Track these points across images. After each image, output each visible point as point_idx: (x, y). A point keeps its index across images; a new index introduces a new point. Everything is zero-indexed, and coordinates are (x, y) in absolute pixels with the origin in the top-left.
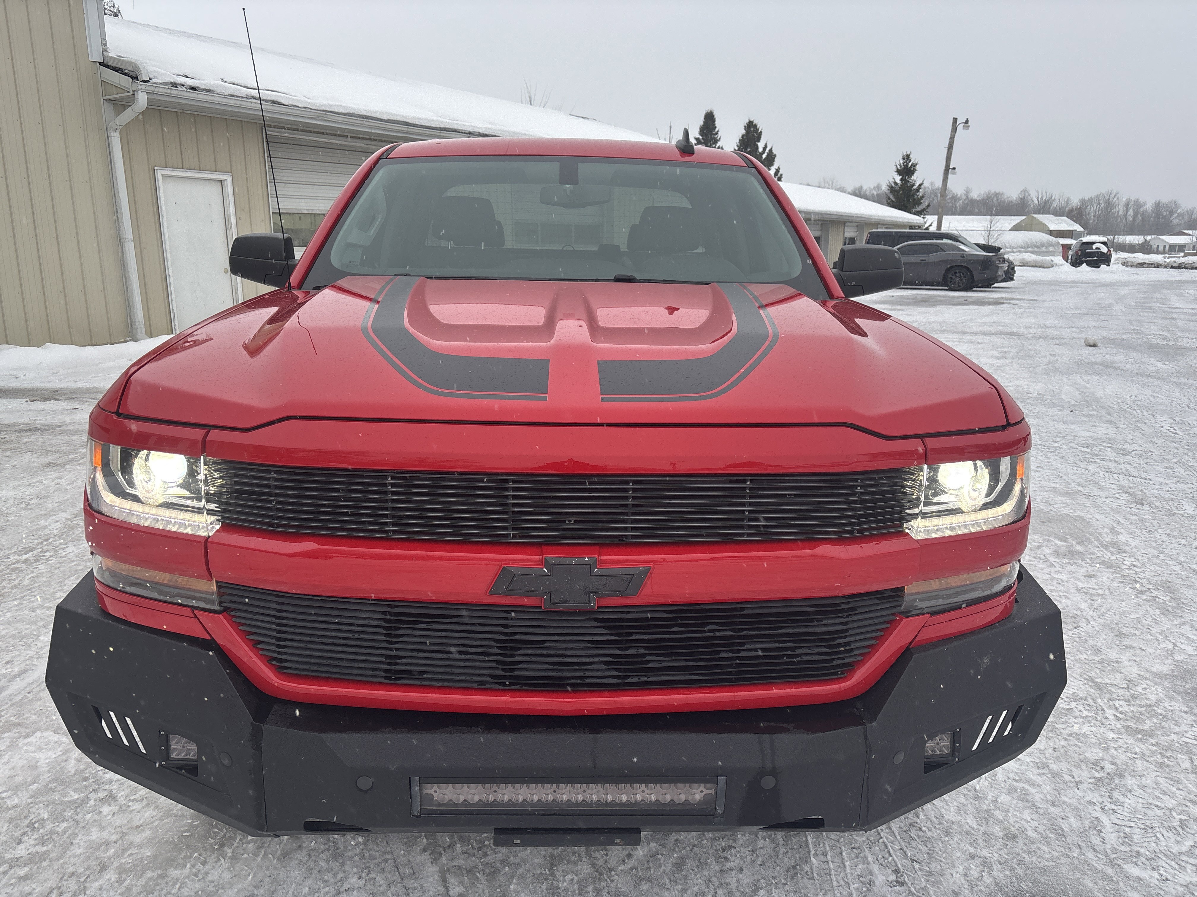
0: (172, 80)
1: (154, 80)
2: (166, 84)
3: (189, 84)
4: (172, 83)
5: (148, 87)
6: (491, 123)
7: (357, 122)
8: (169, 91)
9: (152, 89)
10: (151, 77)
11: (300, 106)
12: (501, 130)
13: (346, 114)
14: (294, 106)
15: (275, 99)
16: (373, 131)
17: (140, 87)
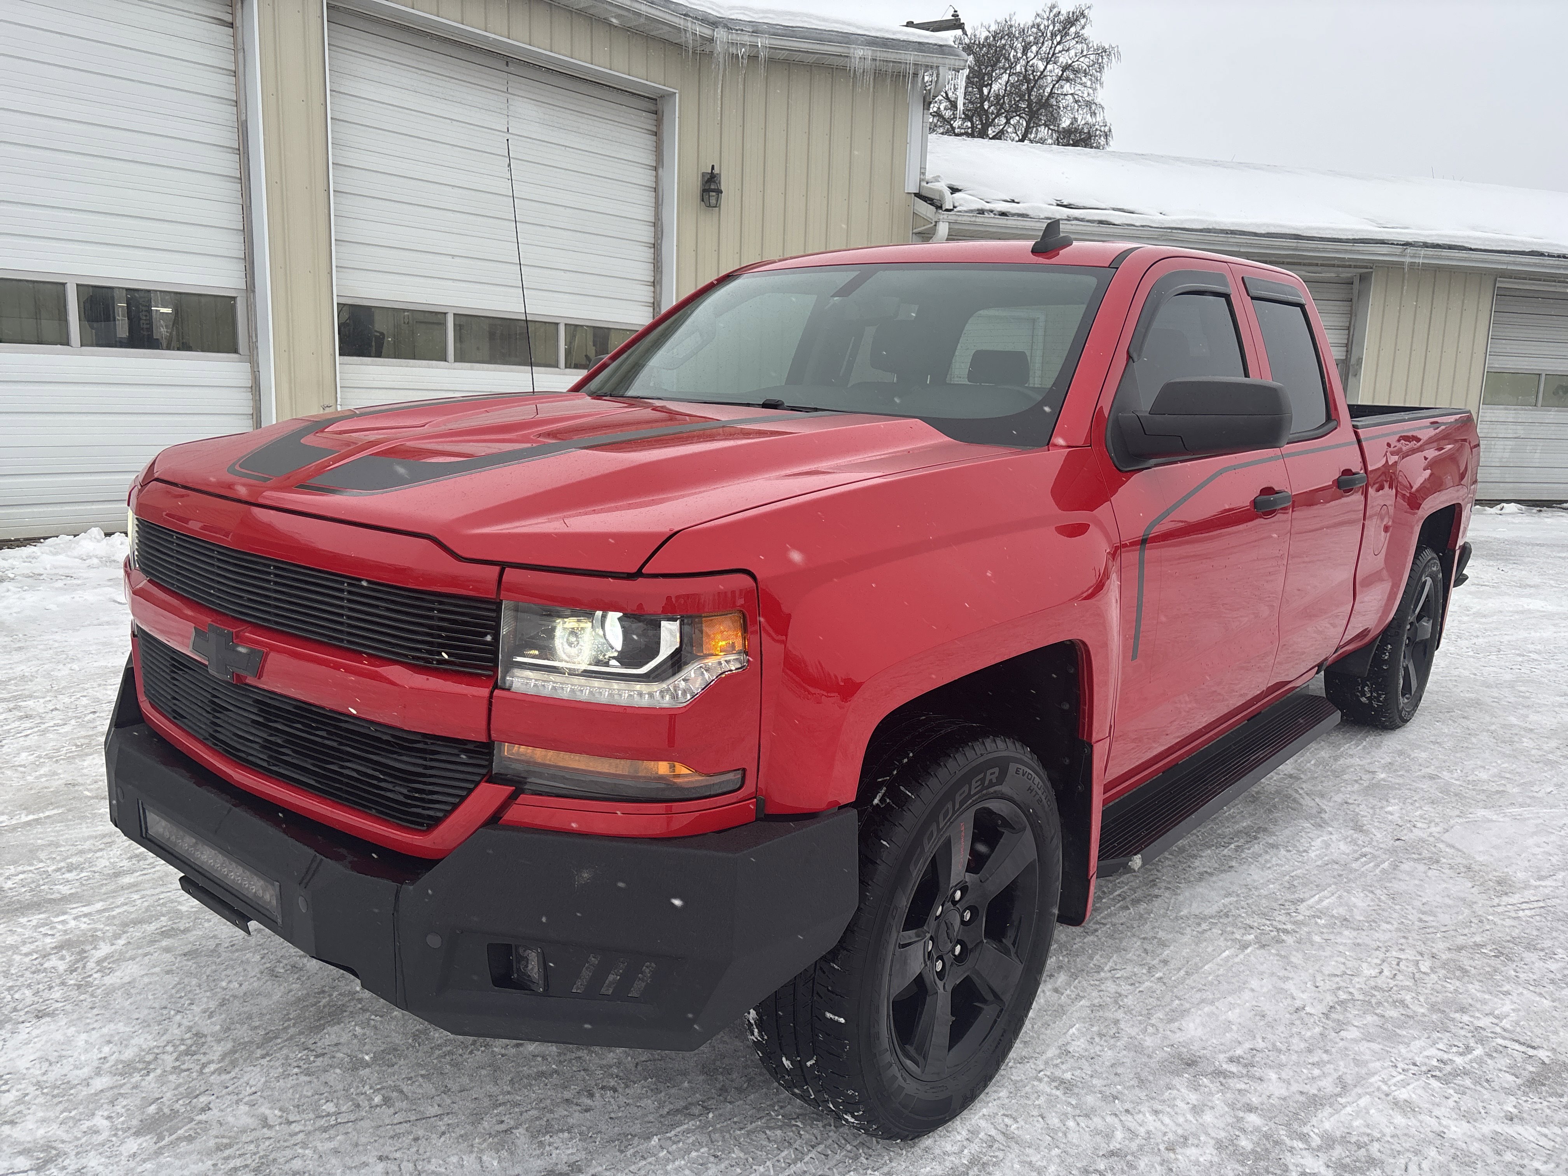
0: (980, 207)
1: (958, 209)
2: (972, 211)
3: (999, 209)
4: (978, 210)
5: (951, 216)
6: (1474, 228)
7: (1217, 239)
8: (973, 219)
9: (954, 218)
10: (956, 205)
11: (1137, 224)
12: (1469, 237)
13: (1201, 230)
14: (1128, 225)
15: (1103, 218)
16: (1242, 250)
17: (941, 217)
